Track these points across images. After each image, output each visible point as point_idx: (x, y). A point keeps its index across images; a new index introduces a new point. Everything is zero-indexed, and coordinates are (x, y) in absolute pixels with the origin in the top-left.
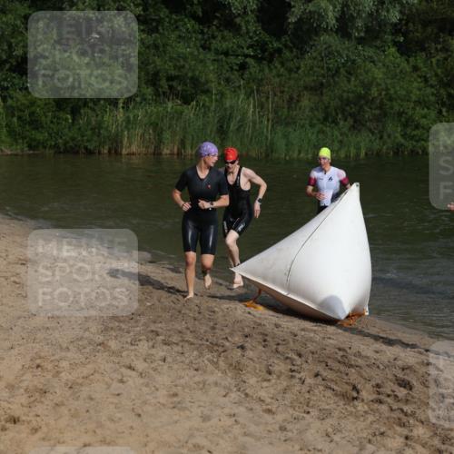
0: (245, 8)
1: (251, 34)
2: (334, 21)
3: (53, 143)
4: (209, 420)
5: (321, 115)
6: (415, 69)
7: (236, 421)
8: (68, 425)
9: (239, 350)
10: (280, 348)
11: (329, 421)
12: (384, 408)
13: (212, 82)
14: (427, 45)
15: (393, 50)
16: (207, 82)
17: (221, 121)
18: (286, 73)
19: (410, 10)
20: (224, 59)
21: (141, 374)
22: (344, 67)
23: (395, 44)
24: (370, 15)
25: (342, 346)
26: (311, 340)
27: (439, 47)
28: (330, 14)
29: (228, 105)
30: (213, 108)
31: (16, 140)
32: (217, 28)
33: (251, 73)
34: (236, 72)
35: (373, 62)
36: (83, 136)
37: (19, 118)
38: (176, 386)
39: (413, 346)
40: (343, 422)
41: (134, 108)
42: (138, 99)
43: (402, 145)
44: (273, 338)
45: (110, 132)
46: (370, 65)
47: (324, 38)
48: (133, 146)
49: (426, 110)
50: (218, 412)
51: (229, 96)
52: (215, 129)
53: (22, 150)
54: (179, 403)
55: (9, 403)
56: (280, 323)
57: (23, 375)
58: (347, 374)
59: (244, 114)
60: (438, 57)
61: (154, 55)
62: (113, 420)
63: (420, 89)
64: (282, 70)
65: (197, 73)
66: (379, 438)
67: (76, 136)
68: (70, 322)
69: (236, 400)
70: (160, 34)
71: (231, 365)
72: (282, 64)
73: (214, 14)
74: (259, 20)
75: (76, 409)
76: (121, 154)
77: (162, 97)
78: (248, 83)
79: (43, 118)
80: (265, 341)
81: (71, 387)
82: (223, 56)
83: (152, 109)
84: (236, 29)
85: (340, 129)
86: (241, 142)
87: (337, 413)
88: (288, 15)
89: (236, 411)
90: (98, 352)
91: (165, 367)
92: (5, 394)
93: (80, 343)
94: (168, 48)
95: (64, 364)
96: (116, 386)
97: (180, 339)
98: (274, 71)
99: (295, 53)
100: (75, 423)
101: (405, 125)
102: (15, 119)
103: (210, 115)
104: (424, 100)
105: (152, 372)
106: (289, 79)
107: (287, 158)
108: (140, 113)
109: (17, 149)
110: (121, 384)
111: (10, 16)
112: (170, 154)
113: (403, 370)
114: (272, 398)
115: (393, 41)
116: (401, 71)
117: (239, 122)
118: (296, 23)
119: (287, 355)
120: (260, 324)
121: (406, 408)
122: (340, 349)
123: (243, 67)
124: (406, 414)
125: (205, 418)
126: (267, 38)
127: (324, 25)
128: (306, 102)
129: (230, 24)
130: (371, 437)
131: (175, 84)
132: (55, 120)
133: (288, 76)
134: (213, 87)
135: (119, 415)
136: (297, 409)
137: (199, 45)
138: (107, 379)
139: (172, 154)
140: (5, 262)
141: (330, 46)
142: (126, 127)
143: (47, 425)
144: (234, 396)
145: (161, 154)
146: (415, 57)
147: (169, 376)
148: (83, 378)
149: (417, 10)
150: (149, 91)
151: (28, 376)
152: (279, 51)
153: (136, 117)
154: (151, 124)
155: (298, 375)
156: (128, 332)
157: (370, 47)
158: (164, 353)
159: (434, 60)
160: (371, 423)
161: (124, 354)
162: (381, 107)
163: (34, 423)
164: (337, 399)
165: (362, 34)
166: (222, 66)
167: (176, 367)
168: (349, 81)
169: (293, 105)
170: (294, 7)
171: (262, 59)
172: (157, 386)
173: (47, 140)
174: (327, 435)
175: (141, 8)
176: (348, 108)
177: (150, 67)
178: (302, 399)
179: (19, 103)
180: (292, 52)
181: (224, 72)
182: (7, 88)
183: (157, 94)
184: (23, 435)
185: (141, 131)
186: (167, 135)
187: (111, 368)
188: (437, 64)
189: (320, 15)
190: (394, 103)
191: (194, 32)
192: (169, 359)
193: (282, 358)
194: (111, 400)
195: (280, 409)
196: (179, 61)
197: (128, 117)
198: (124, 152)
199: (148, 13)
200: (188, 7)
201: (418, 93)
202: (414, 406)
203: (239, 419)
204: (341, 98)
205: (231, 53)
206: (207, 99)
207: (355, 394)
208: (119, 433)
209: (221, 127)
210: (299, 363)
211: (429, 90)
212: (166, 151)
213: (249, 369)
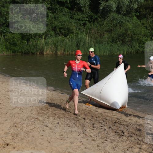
0: (85, 4)
1: (87, 13)
2: (115, 8)
3: (21, 51)
4: (73, 143)
5: (111, 40)
6: (143, 24)
7: (82, 144)
8: (25, 146)
9: (83, 120)
10: (97, 119)
11: (114, 143)
12: (132, 138)
13: (74, 29)
14: (147, 16)
15: (135, 18)
16: (72, 29)
17: (77, 42)
18: (99, 26)
19: (141, 4)
20: (78, 22)
21: (50, 128)
22: (119, 24)
23: (136, 16)
24: (127, 6)
25: (118, 118)
26: (108, 116)
27: (151, 16)
28: (114, 6)
29: (80, 37)
30: (74, 38)
31: (8, 50)
32: (76, 11)
33: (87, 27)
34: (82, 26)
35: (129, 22)
36: (31, 48)
37: (9, 42)
38: (62, 132)
39: (142, 118)
40: (119, 143)
41: (48, 39)
42: (49, 36)
43: (138, 50)
44: (95, 115)
45: (40, 47)
46: (127, 23)
47: (112, 14)
48: (48, 51)
49: (147, 38)
50: (76, 141)
51: (80, 34)
52: (75, 45)
53: (10, 53)
54: (63, 138)
55: (6, 139)
56: (97, 110)
57: (10, 129)
58: (120, 127)
59: (85, 40)
60: (150, 20)
61: (54, 21)
62: (41, 144)
63: (144, 31)
64: (98, 25)
65: (69, 26)
66: (131, 149)
67: (29, 48)
68: (26, 111)
69: (82, 137)
70: (56, 13)
71: (81, 125)
72: (98, 23)
73: (74, 7)
74: (90, 8)
75: (28, 141)
76: (44, 54)
77: (57, 35)
78: (86, 30)
79: (17, 42)
80: (92, 116)
81: (27, 133)
82: (77, 21)
83: (54, 39)
84: (82, 11)
85: (117, 45)
86: (84, 49)
87: (117, 140)
88: (100, 6)
89: (82, 140)
90: (36, 121)
91: (59, 126)
92: (4, 136)
93: (30, 118)
94: (59, 18)
95: (24, 125)
96: (42, 132)
97: (63, 116)
98: (95, 26)
99: (102, 19)
100: (28, 145)
101: (140, 43)
102: (8, 43)
103: (74, 41)
104: (146, 35)
105: (54, 127)
106: (100, 28)
107: (100, 55)
108: (50, 40)
109: (8, 53)
110: (44, 132)
111: (6, 8)
112: (60, 54)
113: (139, 125)
114: (95, 136)
115: (135, 15)
116: (138, 25)
117: (83, 43)
118: (102, 9)
119: (99, 121)
120: (90, 111)
121: (140, 139)
122: (117, 119)
123: (84, 24)
124: (140, 141)
125: (72, 143)
126: (92, 14)
127: (112, 10)
128: (106, 36)
129: (80, 10)
130: (128, 148)
131: (61, 30)
132: (21, 43)
133: (100, 27)
134: (75, 31)
135: (43, 142)
136: (103, 139)
137: (69, 17)
138: (39, 130)
139: (61, 54)
140: (4, 91)
141: (114, 17)
142: (45, 45)
143: (18, 146)
144: (82, 135)
145: (57, 54)
146: (143, 20)
147: (60, 129)
148: (31, 130)
149: (143, 4)
150: (53, 33)
151: (12, 130)
152: (97, 19)
153: (48, 41)
154: (54, 44)
155: (103, 128)
156: (46, 114)
157: (128, 17)
158: (58, 121)
159: (149, 21)
160: (128, 144)
161: (45, 122)
162: (131, 37)
163: (14, 145)
164: (116, 136)
165: (125, 13)
166: (78, 24)
167: (62, 126)
168: (120, 28)
169: (102, 37)
170: (102, 4)
171: (91, 21)
172: (56, 132)
173: (19, 50)
174: (113, 148)
175: (50, 5)
176: (120, 38)
177: (53, 25)
178: (105, 136)
179: (9, 38)
180: (101, 19)
181: (78, 26)
182: (5, 33)
183: (56, 34)
184: (11, 149)
185: (50, 46)
186: (59, 48)
187: (40, 126)
188: (150, 22)
189: (110, 6)
190: (136, 36)
191: (68, 13)
192: (60, 123)
193: (98, 122)
194: (40, 137)
195: (97, 139)
196: (63, 23)
197: (46, 42)
198: (45, 53)
199: (52, 6)
200: (66, 4)
201: (144, 32)
202: (143, 138)
203: (84, 143)
204: (118, 34)
205: (80, 20)
206: (73, 35)
207: (123, 134)
208: (43, 148)
209: (78, 44)
210: (104, 124)
211: (147, 31)
212: (59, 53)
213: (87, 126)
